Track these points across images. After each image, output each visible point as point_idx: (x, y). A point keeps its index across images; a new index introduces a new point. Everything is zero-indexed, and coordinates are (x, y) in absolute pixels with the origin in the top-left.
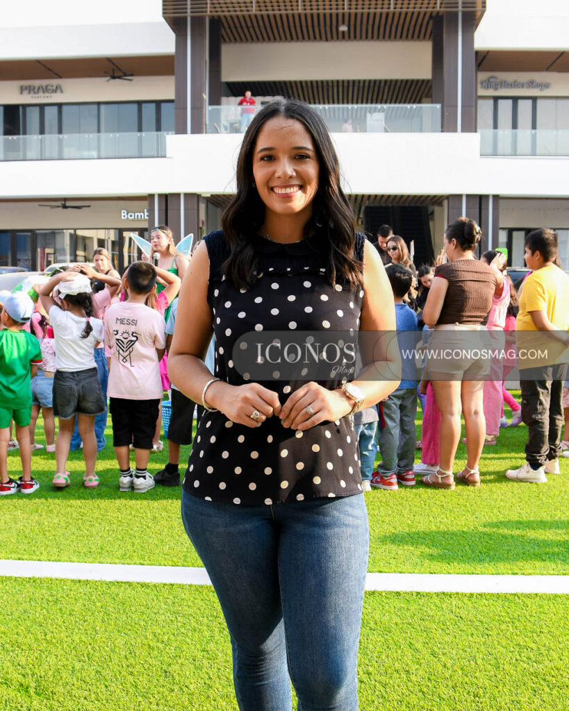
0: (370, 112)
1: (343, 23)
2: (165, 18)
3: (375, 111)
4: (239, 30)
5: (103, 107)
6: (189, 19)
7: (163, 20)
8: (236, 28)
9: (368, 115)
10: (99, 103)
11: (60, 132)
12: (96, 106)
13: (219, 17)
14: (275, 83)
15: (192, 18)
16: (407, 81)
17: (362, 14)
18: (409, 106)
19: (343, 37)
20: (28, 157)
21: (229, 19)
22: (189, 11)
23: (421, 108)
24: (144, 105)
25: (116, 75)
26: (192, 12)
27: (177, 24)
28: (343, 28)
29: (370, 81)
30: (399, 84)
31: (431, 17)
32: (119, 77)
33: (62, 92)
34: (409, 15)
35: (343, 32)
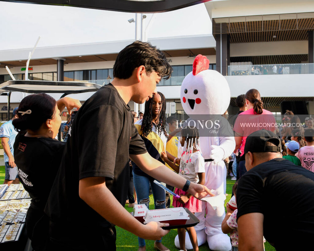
0: (284, 67)
1: (275, 35)
2: (213, 34)
3: (286, 67)
4: (236, 38)
5: (186, 67)
6: (221, 35)
7: (212, 35)
8: (239, 37)
9: (283, 68)
10: (184, 65)
12: (183, 66)
13: (229, 34)
15: (222, 35)
16: (297, 55)
18: (292, 64)
19: (274, 40)
21: (233, 34)
22: (221, 32)
23: (300, 65)
25: (191, 55)
26: (222, 32)
27: (216, 36)
28: (275, 37)
31: (308, 31)
32: (192, 56)
33: (171, 62)
35: (274, 38)
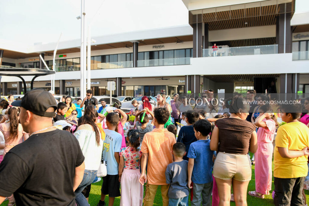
0: (255, 48)
1: (246, 22)
2: (190, 24)
3: (257, 48)
5: (175, 51)
6: (197, 24)
9: (255, 49)
10: (174, 50)
11: (163, 58)
12: (173, 51)
13: (207, 22)
14: (226, 41)
16: (268, 38)
17: (252, 18)
19: (247, 26)
20: (155, 65)
22: (197, 21)
24: (187, 50)
25: (179, 41)
27: (193, 25)
28: (246, 23)
29: (256, 39)
30: (265, 39)
31: (276, 17)
32: (179, 42)
33: (164, 47)
34: (268, 16)
35: (246, 24)
